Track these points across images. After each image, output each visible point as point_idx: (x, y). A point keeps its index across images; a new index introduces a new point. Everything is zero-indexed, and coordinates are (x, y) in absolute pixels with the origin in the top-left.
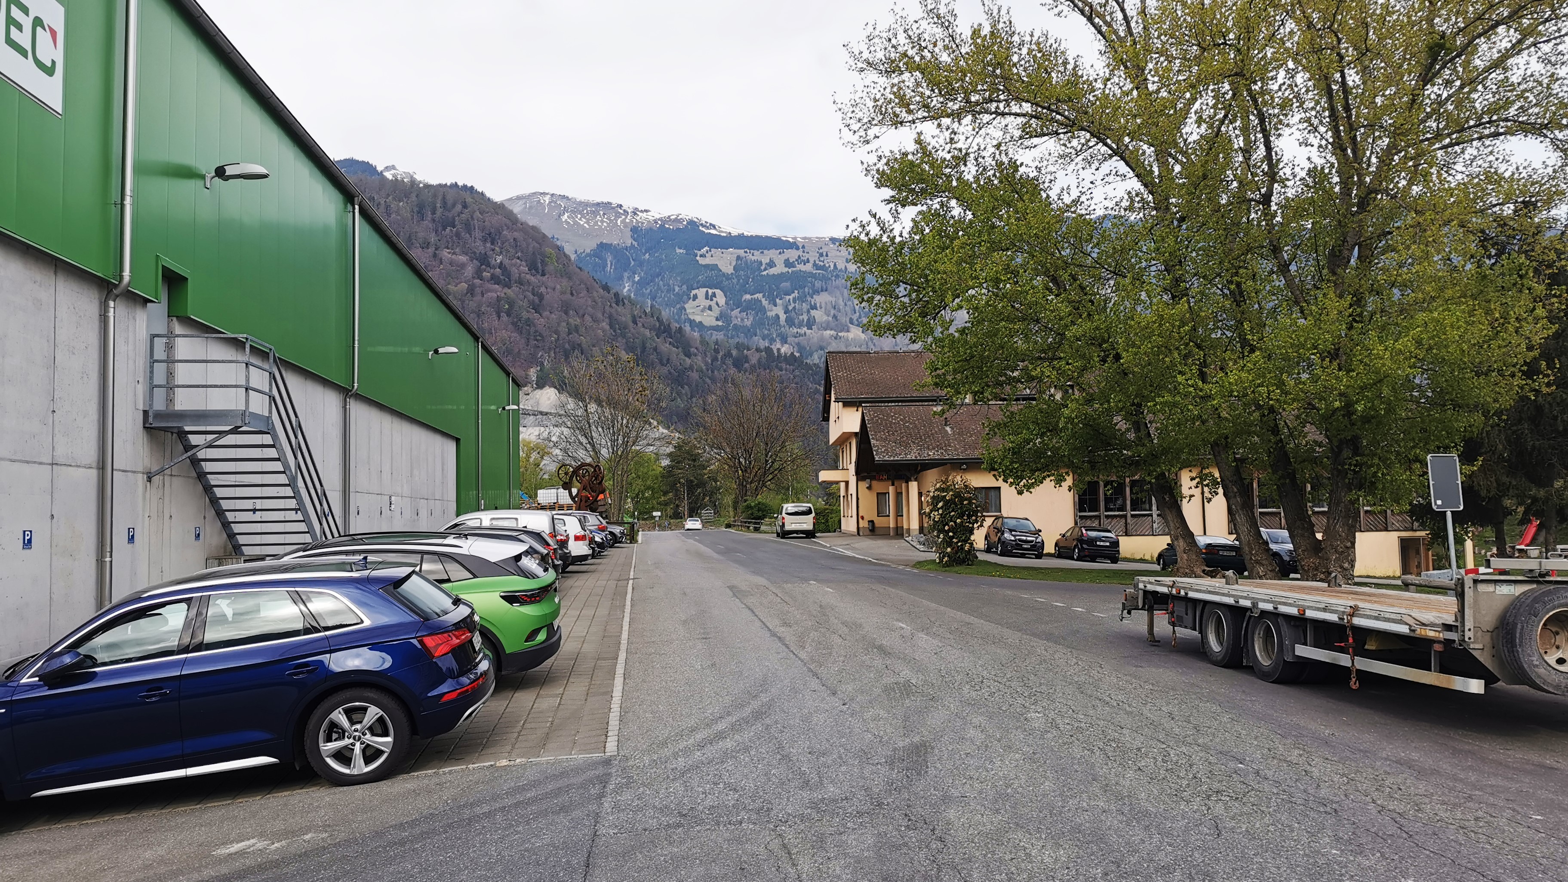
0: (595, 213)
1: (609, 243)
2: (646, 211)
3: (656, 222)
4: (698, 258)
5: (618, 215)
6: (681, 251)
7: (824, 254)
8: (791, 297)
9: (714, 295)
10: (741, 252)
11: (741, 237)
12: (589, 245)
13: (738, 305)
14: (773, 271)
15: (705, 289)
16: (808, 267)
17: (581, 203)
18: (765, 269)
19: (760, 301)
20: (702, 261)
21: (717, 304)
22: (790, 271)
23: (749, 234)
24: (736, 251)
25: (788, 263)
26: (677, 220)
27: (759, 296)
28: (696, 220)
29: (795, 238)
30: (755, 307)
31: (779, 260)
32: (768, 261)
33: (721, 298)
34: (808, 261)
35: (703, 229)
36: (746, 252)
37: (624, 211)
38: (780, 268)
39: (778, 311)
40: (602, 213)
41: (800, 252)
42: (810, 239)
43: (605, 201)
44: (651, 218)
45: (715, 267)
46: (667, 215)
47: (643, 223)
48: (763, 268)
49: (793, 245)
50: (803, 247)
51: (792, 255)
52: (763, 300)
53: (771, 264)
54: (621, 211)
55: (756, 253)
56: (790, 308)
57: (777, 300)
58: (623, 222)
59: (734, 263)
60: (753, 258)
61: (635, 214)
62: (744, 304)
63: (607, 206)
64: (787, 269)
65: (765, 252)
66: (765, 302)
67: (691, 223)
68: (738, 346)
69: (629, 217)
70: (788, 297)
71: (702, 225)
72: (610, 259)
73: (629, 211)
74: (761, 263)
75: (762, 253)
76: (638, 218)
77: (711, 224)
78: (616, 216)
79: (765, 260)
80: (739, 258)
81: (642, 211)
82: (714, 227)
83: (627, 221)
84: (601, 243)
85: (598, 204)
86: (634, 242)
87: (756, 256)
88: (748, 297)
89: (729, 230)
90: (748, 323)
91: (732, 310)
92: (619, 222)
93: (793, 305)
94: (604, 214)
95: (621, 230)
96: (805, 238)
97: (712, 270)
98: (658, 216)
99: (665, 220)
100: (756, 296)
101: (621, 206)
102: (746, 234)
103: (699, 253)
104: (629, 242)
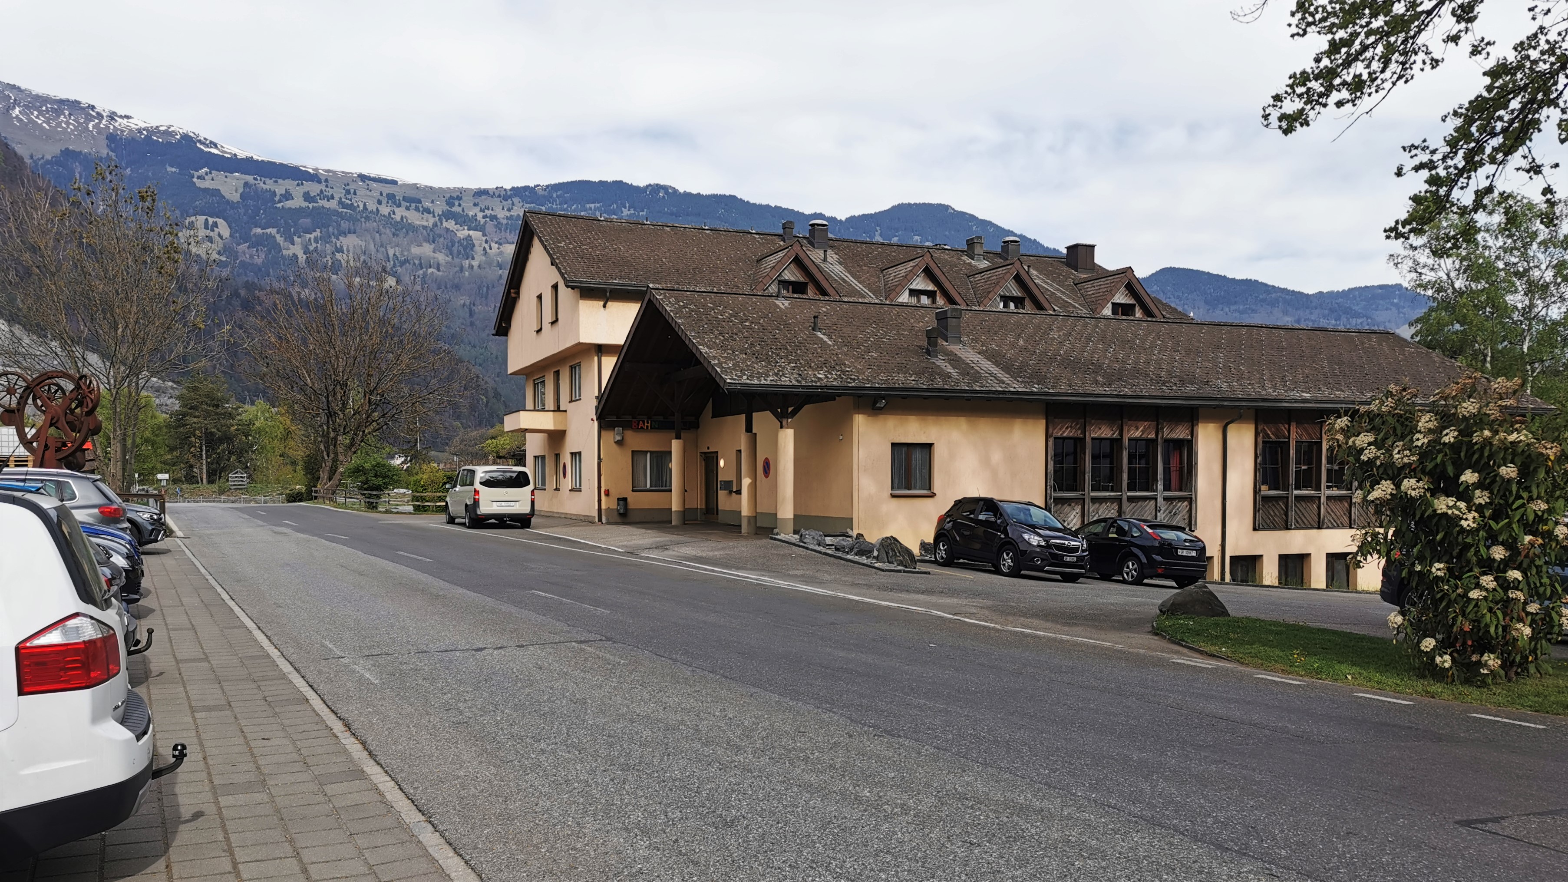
0: (58, 112)
1: (78, 150)
2: (128, 117)
3: (140, 131)
4: (195, 180)
5: (89, 118)
6: (174, 170)
7: (352, 191)
8: (312, 236)
9: (215, 225)
10: (250, 178)
11: (249, 161)
12: (51, 151)
13: (246, 238)
14: (289, 204)
15: (205, 217)
16: (333, 204)
17: (38, 97)
18: (280, 201)
19: (274, 237)
20: (200, 184)
21: (219, 235)
22: (311, 206)
23: (260, 159)
24: (243, 176)
25: (307, 197)
26: (167, 133)
27: (272, 231)
28: (192, 135)
29: (316, 170)
30: (267, 242)
31: (298, 192)
32: (284, 192)
33: (224, 229)
34: (332, 197)
35: (202, 147)
36: (255, 179)
37: (98, 113)
38: (297, 202)
39: (296, 249)
40: (67, 113)
41: (322, 187)
42: (334, 172)
43: (72, 97)
44: (133, 126)
45: (216, 193)
46: (154, 124)
47: (122, 131)
48: (277, 199)
49: (314, 177)
50: (326, 181)
51: (314, 188)
52: (278, 237)
53: (287, 196)
54: (94, 114)
55: (268, 181)
56: (311, 248)
57: (295, 238)
58: (96, 126)
59: (241, 190)
60: (265, 187)
61: (113, 119)
62: (254, 239)
63: (74, 106)
64: (306, 204)
65: (280, 181)
66: (279, 239)
67: (185, 137)
68: (249, 286)
69: (104, 122)
70: (308, 236)
71: (200, 141)
72: (78, 170)
73: (105, 114)
74: (274, 193)
75: (276, 182)
76: (117, 124)
77: (211, 142)
78: (86, 119)
79: (280, 190)
80: (246, 184)
81: (121, 117)
82: (216, 146)
83: (102, 126)
84: (67, 149)
85: (62, 102)
86: (111, 153)
87: (268, 185)
88: (259, 231)
89: (234, 150)
90: (258, 261)
91: (239, 244)
92: (90, 126)
93: (314, 245)
94: (70, 114)
95: (93, 137)
96: (328, 171)
97: (213, 195)
98: (142, 125)
99: (154, 131)
100: (269, 231)
101: (93, 107)
102: (255, 157)
103: (196, 174)
104: (104, 152)
